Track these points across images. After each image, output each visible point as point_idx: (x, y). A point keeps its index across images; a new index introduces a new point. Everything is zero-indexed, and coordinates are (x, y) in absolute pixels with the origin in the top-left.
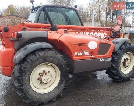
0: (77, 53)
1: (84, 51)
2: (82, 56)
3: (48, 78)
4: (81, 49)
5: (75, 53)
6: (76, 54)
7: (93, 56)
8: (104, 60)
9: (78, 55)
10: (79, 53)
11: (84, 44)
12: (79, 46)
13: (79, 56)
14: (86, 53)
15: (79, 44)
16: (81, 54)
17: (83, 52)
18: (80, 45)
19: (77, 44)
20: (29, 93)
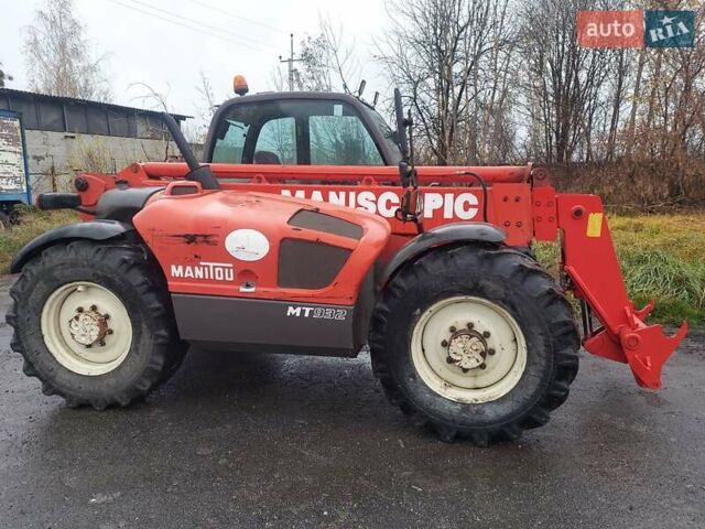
0: (180, 268)
1: (211, 265)
2: (204, 280)
3: (88, 328)
4: (196, 257)
5: (173, 267)
6: (176, 271)
7: (253, 290)
8: (308, 310)
9: (186, 275)
10: (189, 268)
11: (206, 236)
12: (188, 243)
13: (189, 279)
14: (219, 272)
15: (185, 236)
16: (199, 273)
17: (204, 266)
18: (191, 239)
19: (179, 236)
20: (57, 379)
